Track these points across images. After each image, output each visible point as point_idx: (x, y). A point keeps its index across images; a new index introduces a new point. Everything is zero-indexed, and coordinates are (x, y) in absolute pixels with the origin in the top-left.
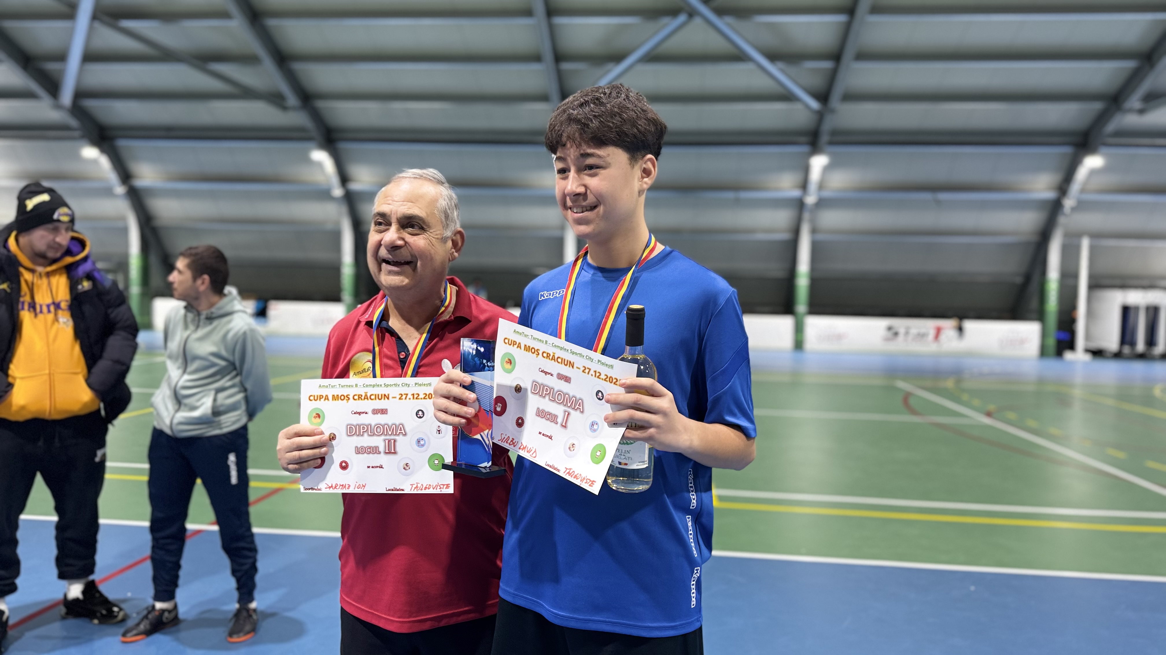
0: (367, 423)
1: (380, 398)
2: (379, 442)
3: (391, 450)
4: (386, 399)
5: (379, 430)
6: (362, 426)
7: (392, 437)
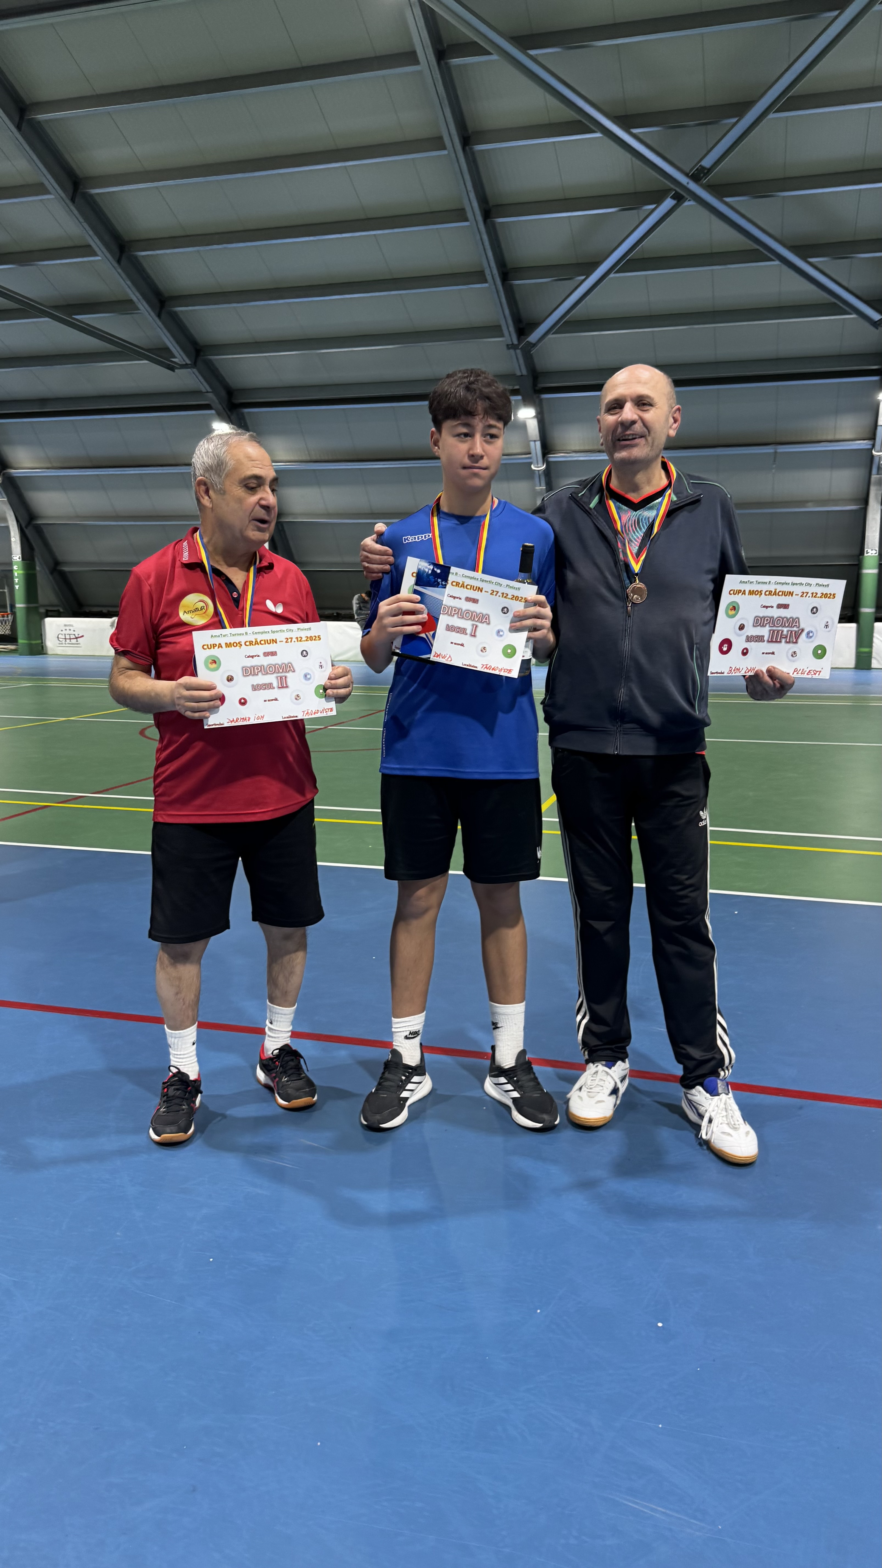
0: (259, 664)
1: (269, 642)
2: (272, 679)
3: (283, 685)
5: (271, 669)
6: (256, 667)
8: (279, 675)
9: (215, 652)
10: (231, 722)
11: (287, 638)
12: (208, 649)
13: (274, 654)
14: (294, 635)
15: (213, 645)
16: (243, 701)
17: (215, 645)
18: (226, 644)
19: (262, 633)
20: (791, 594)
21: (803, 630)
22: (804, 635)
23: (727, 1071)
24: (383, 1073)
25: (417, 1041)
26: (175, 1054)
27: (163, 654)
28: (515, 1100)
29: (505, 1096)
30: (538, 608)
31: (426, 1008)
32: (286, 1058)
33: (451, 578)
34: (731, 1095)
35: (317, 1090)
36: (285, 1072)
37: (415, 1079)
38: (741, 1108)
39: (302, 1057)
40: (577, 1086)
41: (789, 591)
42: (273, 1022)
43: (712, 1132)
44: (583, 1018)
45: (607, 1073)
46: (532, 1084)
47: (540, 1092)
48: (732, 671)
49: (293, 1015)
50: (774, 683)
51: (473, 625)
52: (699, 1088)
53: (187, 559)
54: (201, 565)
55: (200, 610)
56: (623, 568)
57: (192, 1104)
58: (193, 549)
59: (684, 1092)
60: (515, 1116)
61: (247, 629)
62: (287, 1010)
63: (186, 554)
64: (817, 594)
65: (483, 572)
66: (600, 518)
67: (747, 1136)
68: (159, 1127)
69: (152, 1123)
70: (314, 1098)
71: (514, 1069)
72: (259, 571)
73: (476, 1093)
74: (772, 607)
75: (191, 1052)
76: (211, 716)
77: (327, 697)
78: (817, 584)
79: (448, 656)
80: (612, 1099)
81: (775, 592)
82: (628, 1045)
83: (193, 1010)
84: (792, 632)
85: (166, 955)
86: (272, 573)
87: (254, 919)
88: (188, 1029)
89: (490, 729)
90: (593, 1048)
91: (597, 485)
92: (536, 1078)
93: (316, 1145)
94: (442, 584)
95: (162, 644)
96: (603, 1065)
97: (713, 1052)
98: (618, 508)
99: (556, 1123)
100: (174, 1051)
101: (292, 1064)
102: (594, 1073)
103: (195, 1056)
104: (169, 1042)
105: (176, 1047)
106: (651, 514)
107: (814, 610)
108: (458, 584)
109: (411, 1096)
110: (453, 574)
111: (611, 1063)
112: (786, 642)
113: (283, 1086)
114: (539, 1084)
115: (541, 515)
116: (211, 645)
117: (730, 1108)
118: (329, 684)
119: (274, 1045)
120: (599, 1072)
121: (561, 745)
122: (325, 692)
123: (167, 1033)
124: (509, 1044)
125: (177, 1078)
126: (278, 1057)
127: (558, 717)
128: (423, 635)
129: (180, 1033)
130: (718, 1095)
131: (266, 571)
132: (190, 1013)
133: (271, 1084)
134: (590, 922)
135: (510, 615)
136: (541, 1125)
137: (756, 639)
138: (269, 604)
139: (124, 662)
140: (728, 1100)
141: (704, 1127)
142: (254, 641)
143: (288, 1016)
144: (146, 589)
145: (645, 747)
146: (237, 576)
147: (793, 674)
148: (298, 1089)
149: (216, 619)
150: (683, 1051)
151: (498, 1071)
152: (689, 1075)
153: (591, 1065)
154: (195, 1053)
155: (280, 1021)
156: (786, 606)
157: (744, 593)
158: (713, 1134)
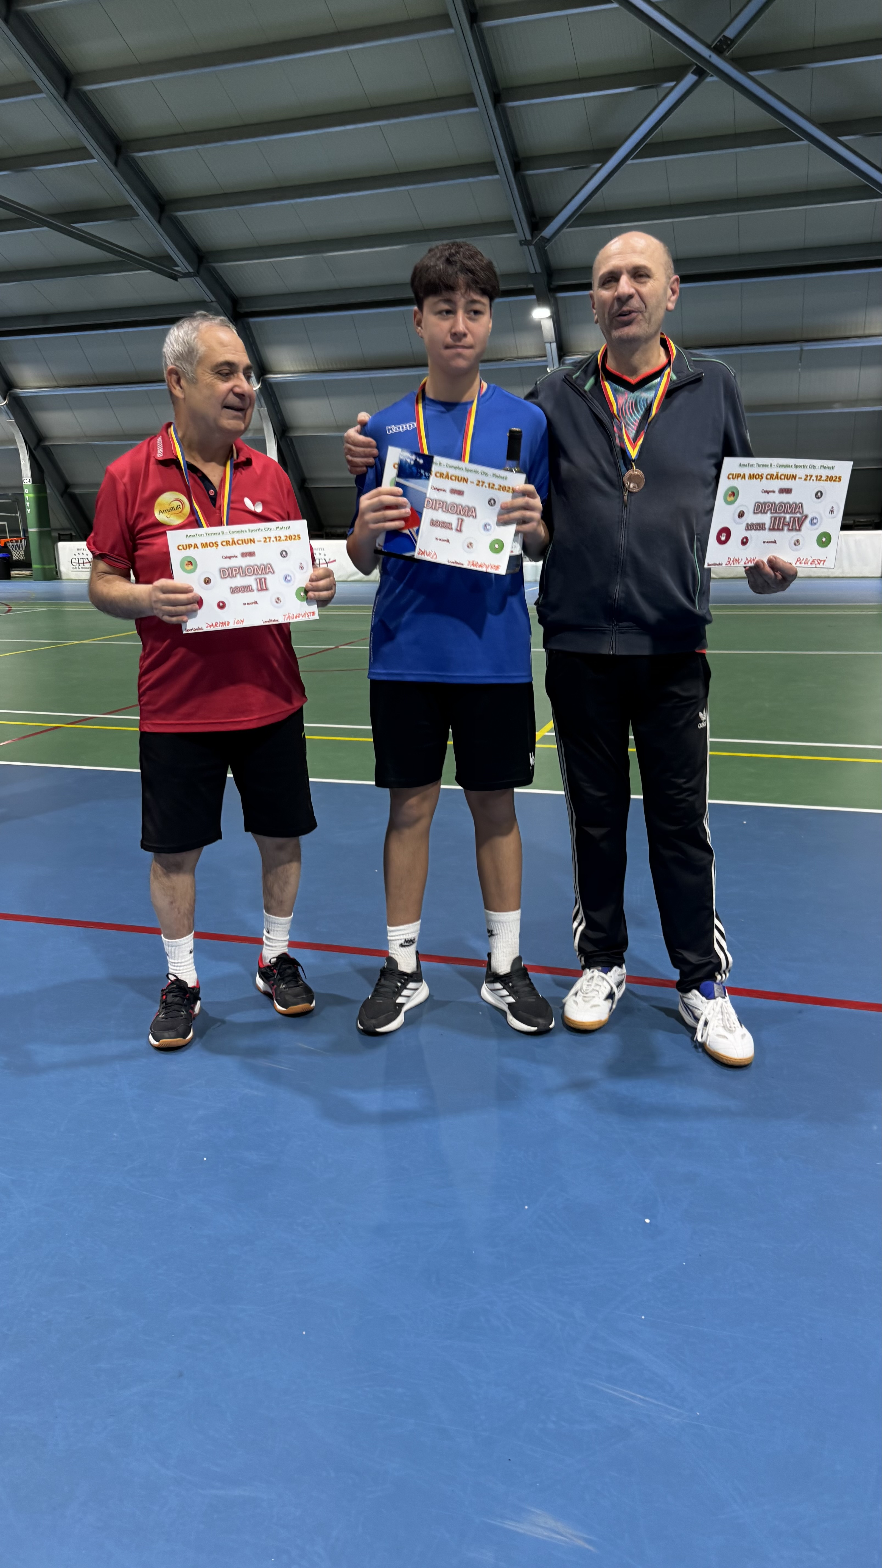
2: (251, 581)
4: (252, 542)
5: (249, 571)
6: (233, 569)
7: (263, 576)
8: (259, 576)
9: (191, 553)
10: (210, 626)
11: (266, 538)
12: (183, 550)
13: (252, 554)
14: (272, 534)
15: (189, 545)
16: (221, 604)
17: (190, 546)
18: (202, 544)
19: (239, 532)
20: (794, 477)
21: (806, 517)
22: (808, 521)
23: (724, 975)
24: (379, 980)
25: (412, 949)
26: (172, 963)
27: (142, 557)
28: (510, 1005)
29: (501, 1002)
30: (527, 499)
31: (421, 917)
32: (284, 966)
33: (434, 468)
34: (727, 998)
35: (315, 997)
36: (282, 979)
37: (411, 985)
38: (737, 1012)
39: (300, 965)
40: (573, 991)
41: (791, 474)
42: (270, 931)
43: (708, 1035)
44: (580, 924)
45: (603, 979)
46: (527, 989)
47: (535, 997)
48: (731, 562)
49: (290, 924)
50: (775, 575)
51: (458, 519)
52: (695, 992)
53: (161, 456)
54: (175, 462)
55: (176, 509)
56: (620, 456)
57: (190, 1010)
58: (167, 445)
59: (681, 996)
60: (510, 1020)
61: (226, 528)
62: (284, 920)
63: (160, 450)
64: (821, 477)
65: (471, 461)
66: (595, 401)
67: (742, 1038)
68: (158, 1033)
69: (151, 1029)
70: (311, 1003)
71: (510, 974)
72: (236, 467)
73: (474, 999)
74: (774, 492)
75: (189, 960)
76: (189, 621)
77: (309, 600)
78: (821, 466)
79: (433, 553)
80: (608, 1004)
81: (777, 475)
82: (625, 951)
83: (189, 919)
84: (794, 518)
85: (159, 865)
86: (250, 469)
87: (246, 830)
88: (184, 938)
89: (478, 629)
90: (589, 954)
91: (593, 365)
92: (531, 984)
93: (313, 1049)
94: (425, 476)
95: (139, 546)
96: (599, 970)
97: (710, 957)
98: (615, 391)
99: (551, 1026)
100: (172, 959)
101: (289, 971)
102: (590, 979)
103: (193, 964)
104: (167, 951)
105: (173, 956)
106: (649, 395)
107: (819, 495)
108: (442, 475)
109: (408, 1001)
110: (436, 464)
111: (607, 968)
112: (789, 530)
113: (281, 993)
114: (534, 989)
115: (535, 400)
116: (186, 545)
117: (726, 1011)
118: (310, 586)
119: (271, 954)
120: (595, 977)
121: (555, 647)
122: (306, 595)
123: (164, 942)
124: (505, 950)
125: (175, 986)
126: (276, 964)
127: (552, 617)
128: (407, 531)
129: (176, 942)
130: (714, 998)
131: (244, 467)
132: (186, 922)
133: (270, 991)
134: (586, 829)
135: (497, 508)
136: (536, 1028)
137: (757, 527)
138: (248, 502)
139: (102, 566)
140: (724, 1003)
141: (700, 1030)
142: (231, 541)
143: (284, 926)
144: (121, 488)
145: (641, 646)
146: (213, 472)
147: (796, 564)
148: (296, 996)
149: (192, 518)
150: (680, 956)
151: (494, 977)
152: (685, 980)
153: (587, 970)
154: (192, 960)
155: (277, 931)
156: (788, 491)
157: (744, 477)
158: (709, 1037)
